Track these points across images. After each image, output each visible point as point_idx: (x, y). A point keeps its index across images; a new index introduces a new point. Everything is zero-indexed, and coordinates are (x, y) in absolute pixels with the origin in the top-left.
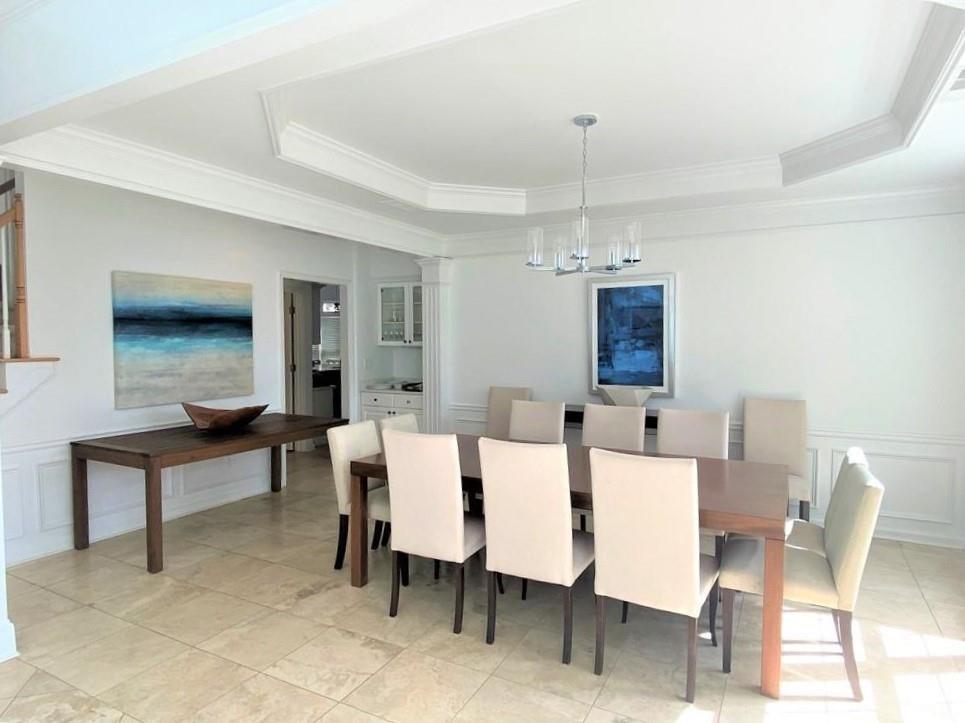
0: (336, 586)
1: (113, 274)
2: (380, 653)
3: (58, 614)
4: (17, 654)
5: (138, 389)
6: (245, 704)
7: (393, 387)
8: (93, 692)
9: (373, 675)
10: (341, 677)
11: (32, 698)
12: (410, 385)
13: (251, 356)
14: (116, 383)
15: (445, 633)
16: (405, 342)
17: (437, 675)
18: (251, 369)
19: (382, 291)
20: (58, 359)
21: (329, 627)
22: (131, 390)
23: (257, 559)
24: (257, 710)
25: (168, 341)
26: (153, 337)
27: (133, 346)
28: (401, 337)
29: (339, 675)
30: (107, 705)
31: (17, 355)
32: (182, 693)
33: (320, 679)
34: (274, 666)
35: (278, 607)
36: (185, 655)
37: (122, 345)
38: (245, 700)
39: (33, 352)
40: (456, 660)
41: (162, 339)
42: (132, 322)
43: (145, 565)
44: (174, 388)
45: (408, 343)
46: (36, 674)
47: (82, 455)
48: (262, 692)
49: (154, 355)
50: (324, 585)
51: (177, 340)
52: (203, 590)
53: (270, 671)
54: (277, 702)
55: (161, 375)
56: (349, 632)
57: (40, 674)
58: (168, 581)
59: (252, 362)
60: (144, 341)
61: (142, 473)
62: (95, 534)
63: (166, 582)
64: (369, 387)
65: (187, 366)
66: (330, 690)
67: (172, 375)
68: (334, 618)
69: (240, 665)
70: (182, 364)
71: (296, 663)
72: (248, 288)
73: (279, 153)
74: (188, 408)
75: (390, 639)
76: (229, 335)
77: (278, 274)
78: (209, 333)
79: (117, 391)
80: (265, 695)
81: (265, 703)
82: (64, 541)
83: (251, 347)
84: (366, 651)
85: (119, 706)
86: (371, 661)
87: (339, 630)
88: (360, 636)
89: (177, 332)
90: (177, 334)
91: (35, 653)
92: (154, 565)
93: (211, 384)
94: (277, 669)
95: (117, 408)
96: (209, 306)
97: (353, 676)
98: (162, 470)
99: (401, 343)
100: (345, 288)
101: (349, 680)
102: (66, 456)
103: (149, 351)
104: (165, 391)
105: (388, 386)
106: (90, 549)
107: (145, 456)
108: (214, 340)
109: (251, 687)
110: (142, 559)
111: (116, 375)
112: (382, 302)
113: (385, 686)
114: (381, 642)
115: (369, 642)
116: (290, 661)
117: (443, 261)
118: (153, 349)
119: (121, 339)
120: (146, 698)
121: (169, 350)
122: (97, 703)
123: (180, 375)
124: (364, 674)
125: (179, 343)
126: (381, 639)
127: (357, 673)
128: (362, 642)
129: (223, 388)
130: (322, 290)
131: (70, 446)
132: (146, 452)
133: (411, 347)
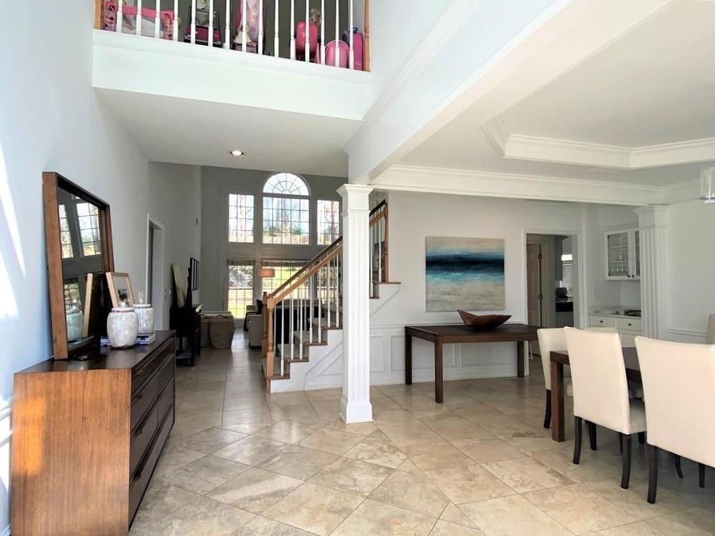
0: (541, 437)
1: (426, 238)
2: (558, 480)
3: (392, 409)
4: (372, 420)
5: (438, 301)
6: (465, 475)
7: (617, 313)
8: (398, 446)
9: (546, 489)
10: (526, 483)
11: (373, 439)
12: (631, 311)
13: (503, 285)
14: (426, 297)
15: (615, 485)
16: (629, 276)
17: (595, 505)
18: (503, 293)
19: (608, 237)
20: (400, 283)
21: (528, 456)
22: (433, 301)
23: (495, 410)
24: (471, 480)
25: (454, 275)
26: (446, 272)
27: (435, 277)
28: (626, 273)
29: (524, 481)
30: (402, 452)
31: (384, 281)
32: (435, 459)
33: (511, 479)
34: (487, 464)
35: (500, 437)
36: (441, 444)
37: (430, 276)
38: (466, 473)
39: (390, 280)
40: (614, 502)
41: (450, 274)
42: (436, 264)
43: (434, 398)
44: (456, 302)
45: (631, 278)
46: (377, 431)
47: (411, 334)
48: (476, 473)
49: (446, 282)
50: (534, 434)
51: (458, 274)
52: (460, 417)
53: (484, 465)
54: (483, 481)
55: (449, 294)
56: (540, 463)
57: (379, 431)
58: (444, 409)
59: (504, 289)
60: (440, 274)
61: (433, 344)
62: (414, 380)
63: (444, 408)
64: (596, 312)
65: (464, 289)
66: (516, 486)
67: (455, 294)
68: (533, 453)
69: (468, 457)
70: (461, 289)
71: (501, 467)
72: (502, 241)
73: (504, 155)
74: (462, 314)
75: (568, 475)
76: (489, 271)
77: (522, 231)
78: (477, 270)
79: (427, 301)
80: (477, 475)
81: (476, 479)
82: (400, 379)
83: (503, 278)
84: (549, 475)
85: (406, 454)
86: (549, 482)
87: (535, 460)
88: (546, 467)
89: (458, 269)
90: (458, 270)
91: (379, 422)
92: (439, 399)
93: (477, 301)
94: (488, 466)
95: (427, 311)
96: (477, 254)
97: (533, 485)
98: (444, 345)
99: (626, 278)
100: (576, 236)
101: (531, 486)
102: (403, 334)
103: (443, 280)
104: (451, 303)
105: (614, 312)
106: (413, 385)
107: (435, 335)
108: (480, 275)
109: (471, 469)
110: (433, 395)
111: (427, 293)
112: (609, 246)
113: (553, 497)
114: (561, 475)
115: (552, 472)
116: (497, 464)
117: (657, 208)
118: (445, 279)
119: (430, 273)
120: (418, 455)
121: (453, 280)
122: (398, 450)
123: (460, 295)
124: (541, 486)
125: (459, 276)
126: (562, 473)
127: (537, 485)
128: (547, 470)
129: (485, 304)
130: (564, 241)
131: (404, 329)
132: (435, 333)
133: (633, 281)
